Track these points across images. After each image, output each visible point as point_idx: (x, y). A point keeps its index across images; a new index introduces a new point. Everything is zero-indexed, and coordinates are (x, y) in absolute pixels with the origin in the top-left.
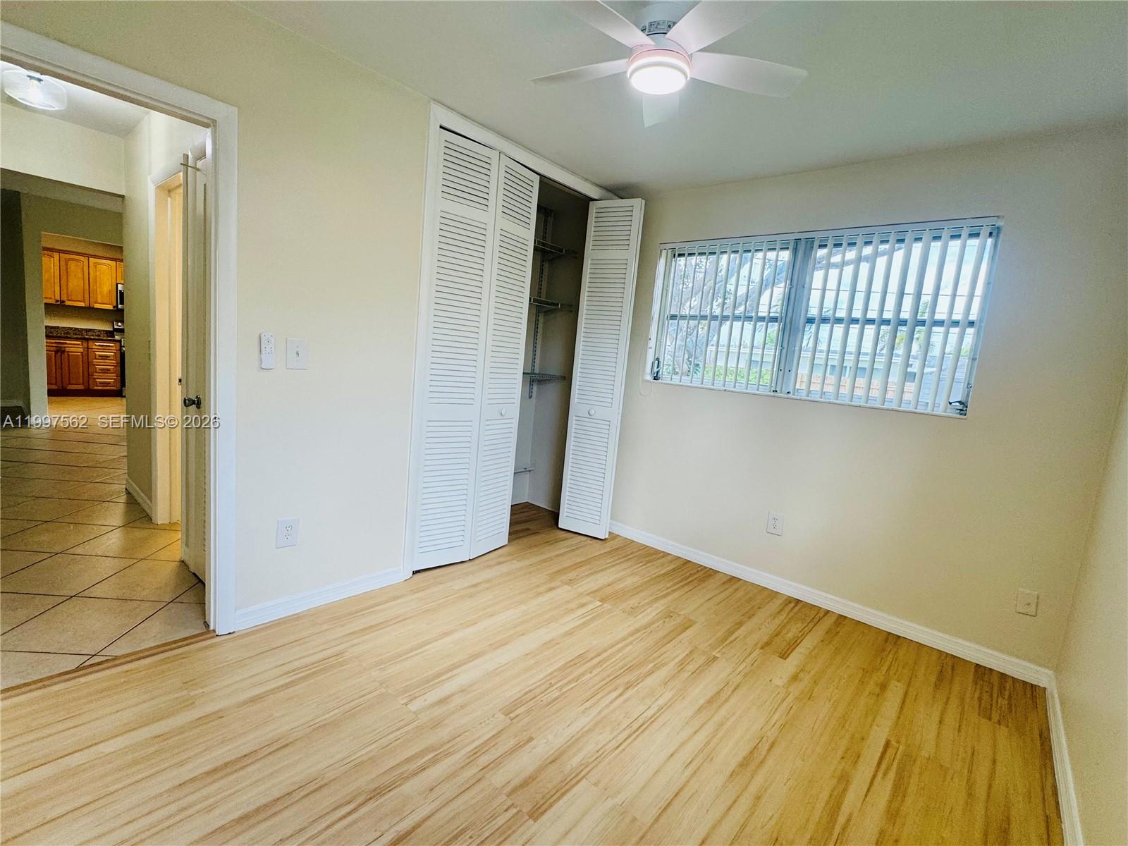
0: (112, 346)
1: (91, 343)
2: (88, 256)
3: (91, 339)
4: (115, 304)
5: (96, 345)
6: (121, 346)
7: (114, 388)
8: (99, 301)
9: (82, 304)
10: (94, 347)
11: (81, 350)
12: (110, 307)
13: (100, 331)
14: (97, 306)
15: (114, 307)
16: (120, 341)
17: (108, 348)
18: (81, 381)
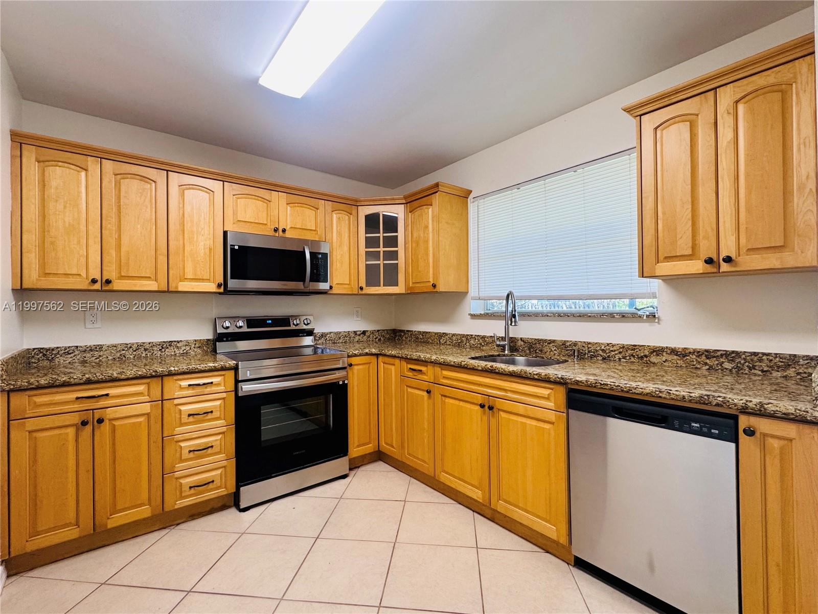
0: (218, 384)
1: (169, 383)
2: (168, 168)
3: (170, 374)
4: (221, 280)
5: (181, 388)
6: (237, 381)
7: (222, 492)
8: (189, 275)
9: (152, 286)
10: (178, 394)
11: (146, 408)
12: (212, 288)
13: (188, 344)
14: (184, 286)
15: (219, 286)
16: (236, 369)
17: (209, 389)
18: (145, 496)
